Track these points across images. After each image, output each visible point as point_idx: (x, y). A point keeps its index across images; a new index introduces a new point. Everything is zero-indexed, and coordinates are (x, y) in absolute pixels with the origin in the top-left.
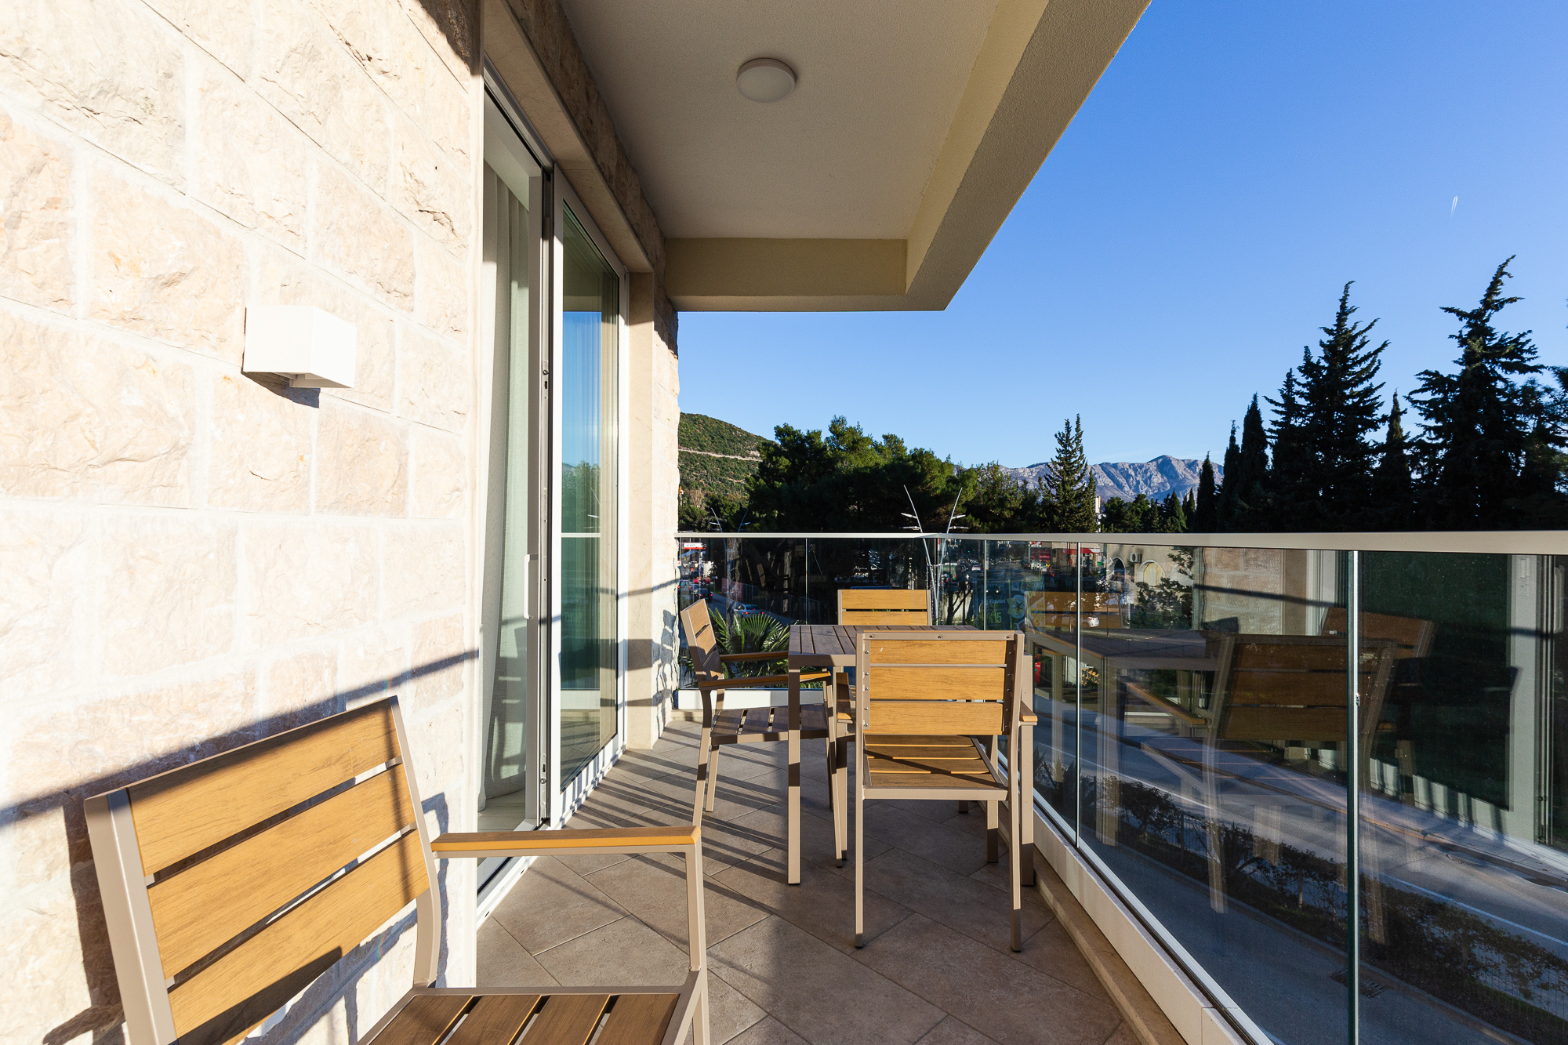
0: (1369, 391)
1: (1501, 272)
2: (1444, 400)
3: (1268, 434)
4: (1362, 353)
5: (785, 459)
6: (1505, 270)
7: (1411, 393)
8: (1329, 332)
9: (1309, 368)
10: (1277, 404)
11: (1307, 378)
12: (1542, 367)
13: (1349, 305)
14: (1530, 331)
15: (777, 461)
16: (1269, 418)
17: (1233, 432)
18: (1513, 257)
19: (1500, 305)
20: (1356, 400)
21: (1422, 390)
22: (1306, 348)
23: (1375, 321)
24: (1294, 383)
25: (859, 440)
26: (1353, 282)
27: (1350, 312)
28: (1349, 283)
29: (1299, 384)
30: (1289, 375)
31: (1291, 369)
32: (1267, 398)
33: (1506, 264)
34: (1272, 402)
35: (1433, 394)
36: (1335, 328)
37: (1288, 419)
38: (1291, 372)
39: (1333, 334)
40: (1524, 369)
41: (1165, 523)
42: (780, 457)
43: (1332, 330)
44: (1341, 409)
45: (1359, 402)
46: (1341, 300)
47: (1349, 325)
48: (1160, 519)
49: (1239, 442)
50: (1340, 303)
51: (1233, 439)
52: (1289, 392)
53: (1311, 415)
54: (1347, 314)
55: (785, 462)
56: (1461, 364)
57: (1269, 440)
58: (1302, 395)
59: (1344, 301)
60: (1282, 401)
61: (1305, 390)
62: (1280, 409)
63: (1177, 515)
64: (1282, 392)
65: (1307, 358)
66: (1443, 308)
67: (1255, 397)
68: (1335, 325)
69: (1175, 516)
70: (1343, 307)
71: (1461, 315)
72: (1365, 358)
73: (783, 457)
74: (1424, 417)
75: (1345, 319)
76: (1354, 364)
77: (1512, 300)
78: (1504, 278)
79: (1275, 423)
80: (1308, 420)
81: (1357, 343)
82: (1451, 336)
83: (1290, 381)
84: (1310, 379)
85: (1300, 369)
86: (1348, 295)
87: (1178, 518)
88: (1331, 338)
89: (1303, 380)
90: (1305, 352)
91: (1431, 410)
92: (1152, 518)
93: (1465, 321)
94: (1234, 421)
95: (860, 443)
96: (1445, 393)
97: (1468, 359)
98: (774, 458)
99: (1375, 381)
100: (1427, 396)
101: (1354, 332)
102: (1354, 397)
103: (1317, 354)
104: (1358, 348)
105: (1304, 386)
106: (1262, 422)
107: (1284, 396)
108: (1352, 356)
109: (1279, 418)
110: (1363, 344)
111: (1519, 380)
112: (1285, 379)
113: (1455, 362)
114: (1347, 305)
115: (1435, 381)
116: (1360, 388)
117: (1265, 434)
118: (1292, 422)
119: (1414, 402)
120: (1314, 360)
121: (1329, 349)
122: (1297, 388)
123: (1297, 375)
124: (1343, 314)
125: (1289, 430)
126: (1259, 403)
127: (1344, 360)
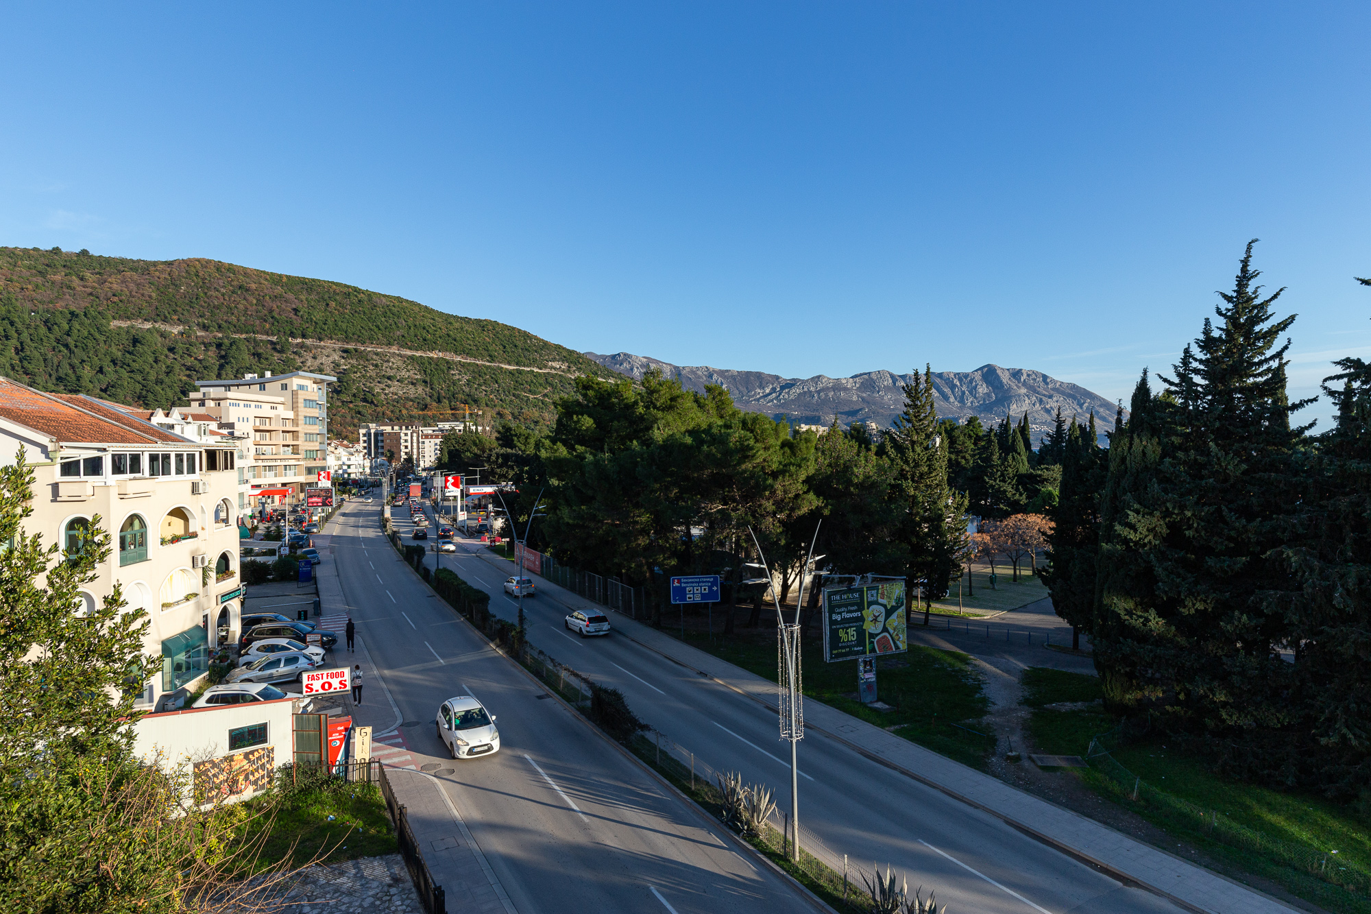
4: (1266, 326)
5: (588, 418)
7: (1325, 380)
8: (1227, 298)
9: (1208, 343)
10: (1171, 383)
11: (1206, 354)
13: (1251, 269)
15: (578, 421)
17: (1119, 413)
21: (1340, 378)
22: (1205, 318)
23: (1281, 290)
24: (1191, 360)
25: (678, 397)
26: (1257, 240)
27: (1252, 277)
28: (1253, 242)
29: (1196, 360)
30: (1187, 351)
31: (1189, 344)
32: (1160, 377)
34: (1165, 380)
36: (1235, 295)
38: (1189, 348)
39: (1234, 303)
41: (1006, 459)
42: (582, 415)
43: (1232, 297)
46: (1242, 261)
47: (1250, 290)
48: (1000, 454)
50: (1241, 265)
52: (1185, 370)
53: (1210, 397)
54: (1249, 279)
55: (587, 422)
58: (1196, 371)
59: (1245, 263)
60: (1177, 380)
61: (1202, 367)
62: (1174, 389)
63: (1019, 451)
64: (1176, 367)
65: (1207, 332)
66: (1358, 279)
67: (1145, 372)
68: (1234, 291)
69: (1016, 452)
70: (1244, 269)
72: (1271, 333)
73: (585, 416)
75: (1247, 285)
76: (1258, 339)
80: (1205, 403)
83: (1186, 358)
84: (1209, 356)
85: (1198, 344)
86: (1251, 256)
87: (1019, 454)
88: (1230, 306)
89: (1201, 356)
90: (1205, 325)
92: (992, 454)
95: (679, 400)
98: (575, 416)
101: (1258, 302)
103: (1217, 326)
104: (1264, 319)
105: (1201, 361)
107: (1179, 375)
108: (1257, 329)
110: (1269, 315)
112: (1182, 355)
114: (1249, 268)
115: (1354, 369)
120: (1214, 333)
121: (1232, 319)
122: (1195, 365)
123: (1196, 351)
124: (1244, 277)
125: (1188, 417)
126: (1149, 379)
127: (1248, 334)
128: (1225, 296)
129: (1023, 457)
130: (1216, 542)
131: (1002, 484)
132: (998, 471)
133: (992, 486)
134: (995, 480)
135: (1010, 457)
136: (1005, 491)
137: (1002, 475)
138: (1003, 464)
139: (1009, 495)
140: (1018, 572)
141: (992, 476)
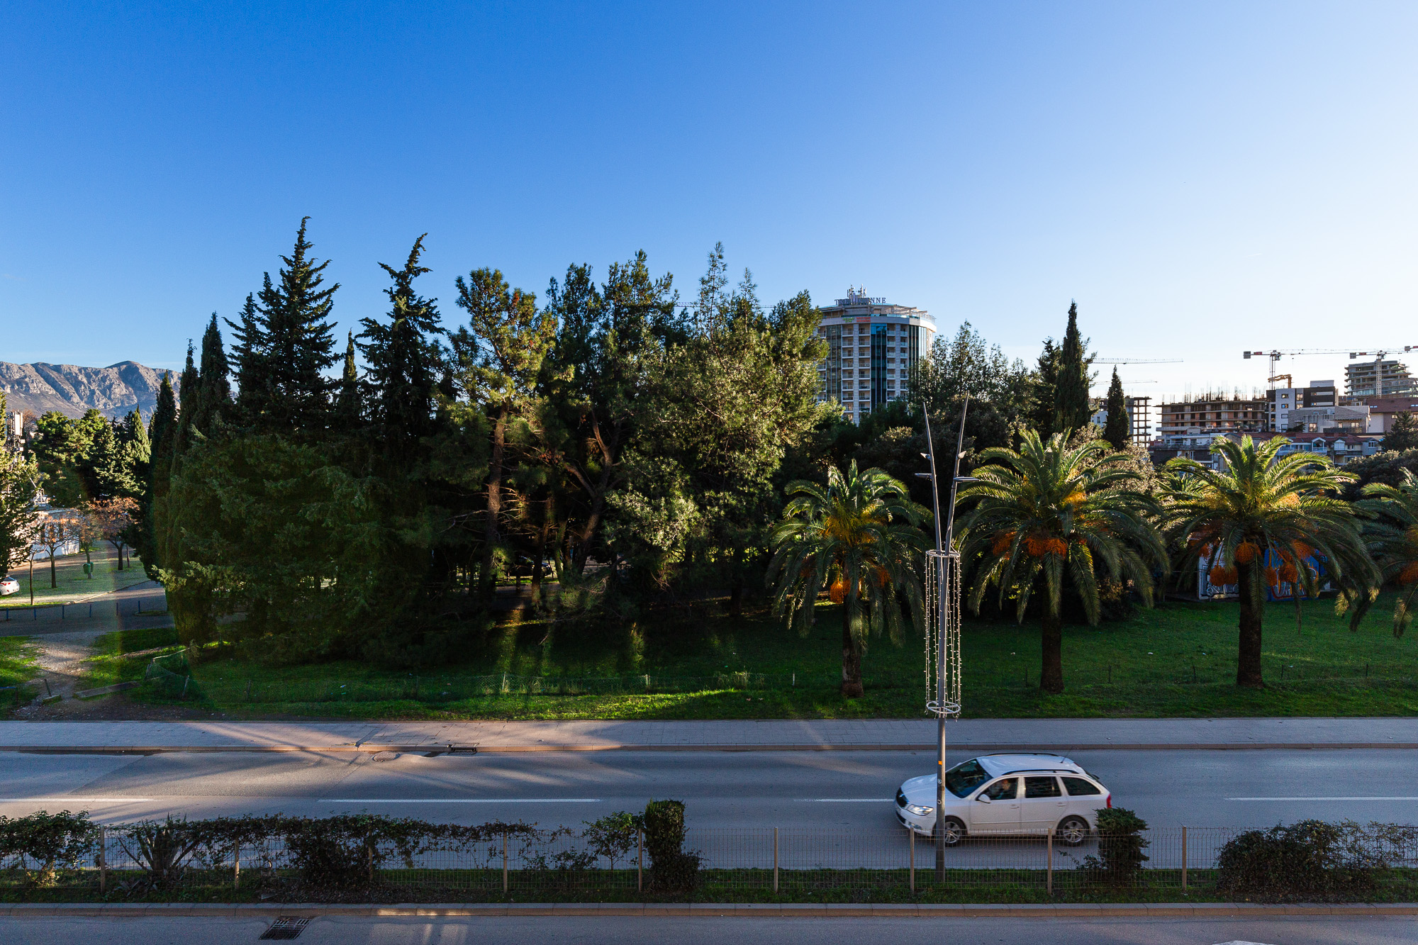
0: (324, 328)
1: (418, 245)
2: (380, 347)
3: (229, 359)
4: (317, 290)
6: (421, 243)
7: (357, 336)
8: (288, 262)
9: (269, 296)
10: (237, 328)
11: (268, 306)
12: (444, 329)
13: (306, 240)
14: (436, 299)
16: (230, 342)
17: (190, 352)
18: (426, 234)
19: (417, 272)
20: (312, 336)
21: (365, 335)
22: (266, 274)
23: (328, 262)
24: (254, 308)
26: (309, 218)
27: (307, 247)
28: (306, 218)
29: (260, 310)
30: (249, 299)
31: (251, 293)
32: (227, 321)
33: (421, 238)
34: (232, 325)
35: (373, 340)
36: (293, 260)
37: (248, 346)
38: (251, 297)
39: (292, 266)
40: (434, 330)
41: (122, 447)
43: (291, 261)
44: (299, 342)
45: (316, 337)
46: (299, 233)
47: (306, 258)
48: (117, 443)
49: (197, 364)
50: (298, 236)
51: (190, 361)
52: (250, 317)
53: (272, 345)
54: (304, 248)
56: (392, 317)
57: (230, 366)
58: (263, 322)
59: (301, 233)
60: (242, 326)
61: (265, 318)
62: (241, 334)
63: (140, 438)
64: (242, 316)
65: (267, 284)
66: (381, 264)
67: (214, 317)
68: (293, 256)
69: (137, 439)
70: (300, 239)
71: (393, 274)
72: (320, 296)
74: (366, 360)
75: (303, 253)
76: (310, 300)
77: (426, 270)
78: (420, 250)
79: (236, 348)
80: (269, 349)
81: (313, 278)
82: (385, 291)
83: (250, 306)
84: (270, 307)
85: (260, 294)
86: (305, 230)
87: (141, 442)
88: (290, 269)
89: (264, 307)
90: (265, 278)
91: (371, 354)
92: (105, 442)
93: (395, 279)
94: (190, 340)
96: (382, 341)
97: (397, 313)
99: (329, 320)
100: (368, 341)
101: (312, 268)
102: (311, 332)
103: (277, 283)
104: (315, 284)
105: (265, 313)
106: (222, 345)
107: (245, 320)
108: (309, 291)
109: (240, 343)
110: (318, 281)
111: (429, 338)
112: (246, 302)
113: (388, 314)
114: (304, 239)
115: (373, 329)
116: (316, 324)
117: (226, 359)
118: (254, 350)
119: (359, 345)
120: (274, 288)
121: (289, 278)
122: (257, 314)
123: (258, 301)
124: (301, 247)
125: (250, 358)
126: (218, 323)
127: (302, 294)
128: (285, 259)
129: (145, 445)
130: (274, 468)
131: (116, 475)
132: (112, 460)
133: (105, 478)
134: (108, 471)
135: (128, 445)
136: (121, 482)
137: (118, 464)
138: (119, 452)
139: (127, 486)
140: (125, 559)
141: (103, 466)
